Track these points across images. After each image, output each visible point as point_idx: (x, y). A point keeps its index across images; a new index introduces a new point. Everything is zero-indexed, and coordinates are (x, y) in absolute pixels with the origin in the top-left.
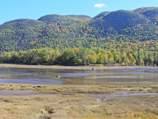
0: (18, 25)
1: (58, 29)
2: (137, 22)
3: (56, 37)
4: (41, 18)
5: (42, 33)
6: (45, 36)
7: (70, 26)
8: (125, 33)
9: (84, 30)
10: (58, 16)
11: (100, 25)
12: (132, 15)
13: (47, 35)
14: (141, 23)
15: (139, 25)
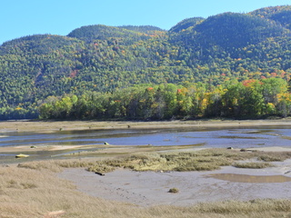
0: (32, 46)
1: (112, 52)
2: (266, 34)
3: (112, 67)
4: (74, 31)
5: (81, 61)
6: (88, 66)
7: (133, 46)
8: (244, 55)
9: (163, 52)
10: (105, 27)
11: (192, 42)
12: (252, 22)
13: (93, 65)
14: (274, 36)
15: (271, 39)
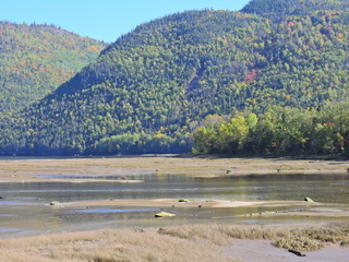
0: (182, 31)
1: (320, 37)
3: (319, 63)
5: (263, 54)
6: (275, 62)
13: (285, 60)
